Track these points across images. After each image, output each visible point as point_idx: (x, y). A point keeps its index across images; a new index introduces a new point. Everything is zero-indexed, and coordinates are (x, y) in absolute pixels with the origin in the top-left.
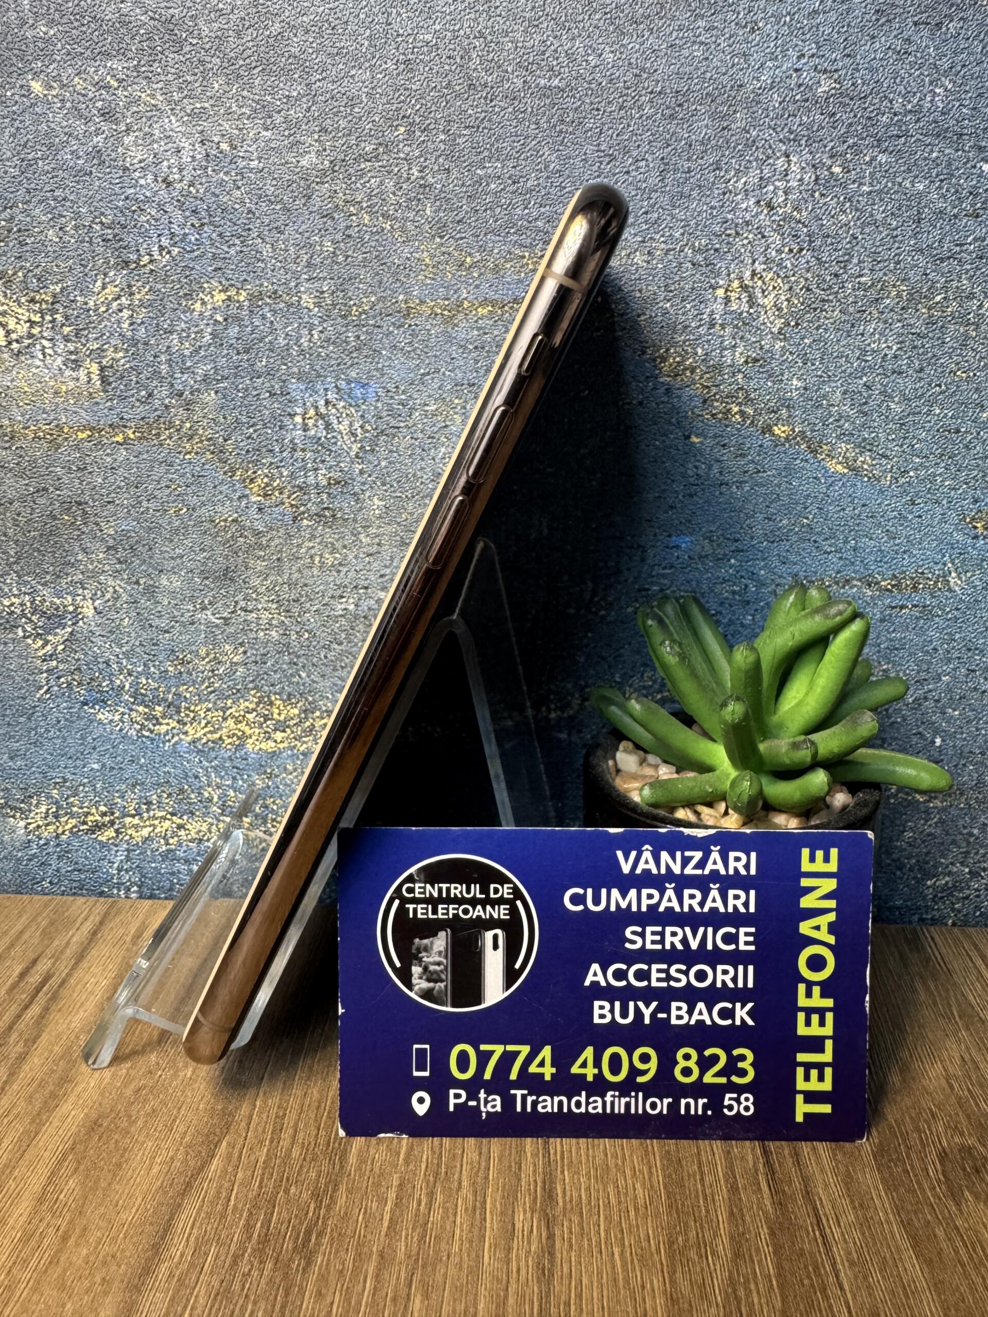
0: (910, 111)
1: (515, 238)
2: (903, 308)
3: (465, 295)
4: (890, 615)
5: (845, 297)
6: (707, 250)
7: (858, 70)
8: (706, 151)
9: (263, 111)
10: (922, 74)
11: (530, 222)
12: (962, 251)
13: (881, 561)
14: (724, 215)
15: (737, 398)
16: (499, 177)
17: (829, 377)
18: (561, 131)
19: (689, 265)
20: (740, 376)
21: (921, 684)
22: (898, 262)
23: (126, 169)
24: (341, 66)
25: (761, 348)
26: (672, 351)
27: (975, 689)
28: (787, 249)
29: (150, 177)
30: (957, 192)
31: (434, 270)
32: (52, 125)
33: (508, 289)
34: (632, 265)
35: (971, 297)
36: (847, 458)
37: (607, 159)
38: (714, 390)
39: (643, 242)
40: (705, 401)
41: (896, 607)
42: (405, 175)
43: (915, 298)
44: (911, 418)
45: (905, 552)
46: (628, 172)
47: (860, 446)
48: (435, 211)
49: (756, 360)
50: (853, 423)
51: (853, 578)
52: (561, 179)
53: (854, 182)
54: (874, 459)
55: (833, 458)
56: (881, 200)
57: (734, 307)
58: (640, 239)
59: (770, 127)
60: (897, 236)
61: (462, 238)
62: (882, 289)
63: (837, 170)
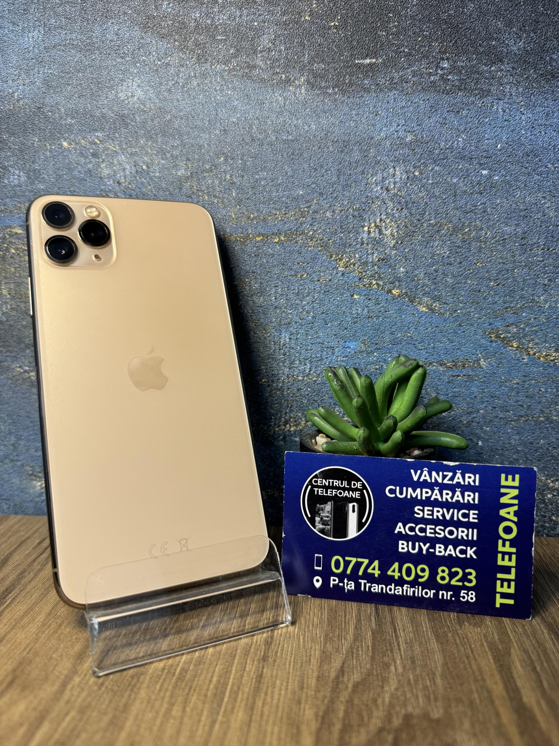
0: (448, 148)
1: (273, 206)
2: (450, 235)
3: (250, 232)
4: (452, 380)
5: (423, 230)
6: (360, 210)
7: (423, 131)
8: (358, 166)
9: (162, 152)
10: (452, 133)
11: (279, 199)
12: (475, 209)
13: (446, 354)
14: (366, 194)
15: (375, 277)
16: (265, 179)
17: (417, 266)
18: (293, 159)
19: (351, 217)
20: (376, 267)
21: (470, 414)
22: (447, 214)
23: (101, 178)
24: (196, 133)
25: (385, 254)
26: (344, 256)
27: (497, 417)
28: (396, 209)
29: (112, 181)
30: (471, 183)
31: (237, 221)
32: (71, 160)
33: (270, 229)
34: (325, 217)
35: (481, 229)
36: (428, 305)
37: (313, 170)
38: (364, 274)
39: (330, 206)
40: (360, 279)
41: (455, 376)
42: (224, 179)
43: (456, 230)
44: (457, 285)
45: (458, 349)
46: (323, 176)
47: (433, 299)
48: (237, 194)
49: (383, 260)
50: (430, 288)
51: (433, 362)
52: (293, 180)
53: (425, 179)
54: (441, 305)
55: (421, 305)
56: (438, 187)
57: (372, 235)
58: (329, 206)
59: (385, 155)
60: (445, 202)
61: (249, 206)
62: (440, 226)
63: (417, 173)
